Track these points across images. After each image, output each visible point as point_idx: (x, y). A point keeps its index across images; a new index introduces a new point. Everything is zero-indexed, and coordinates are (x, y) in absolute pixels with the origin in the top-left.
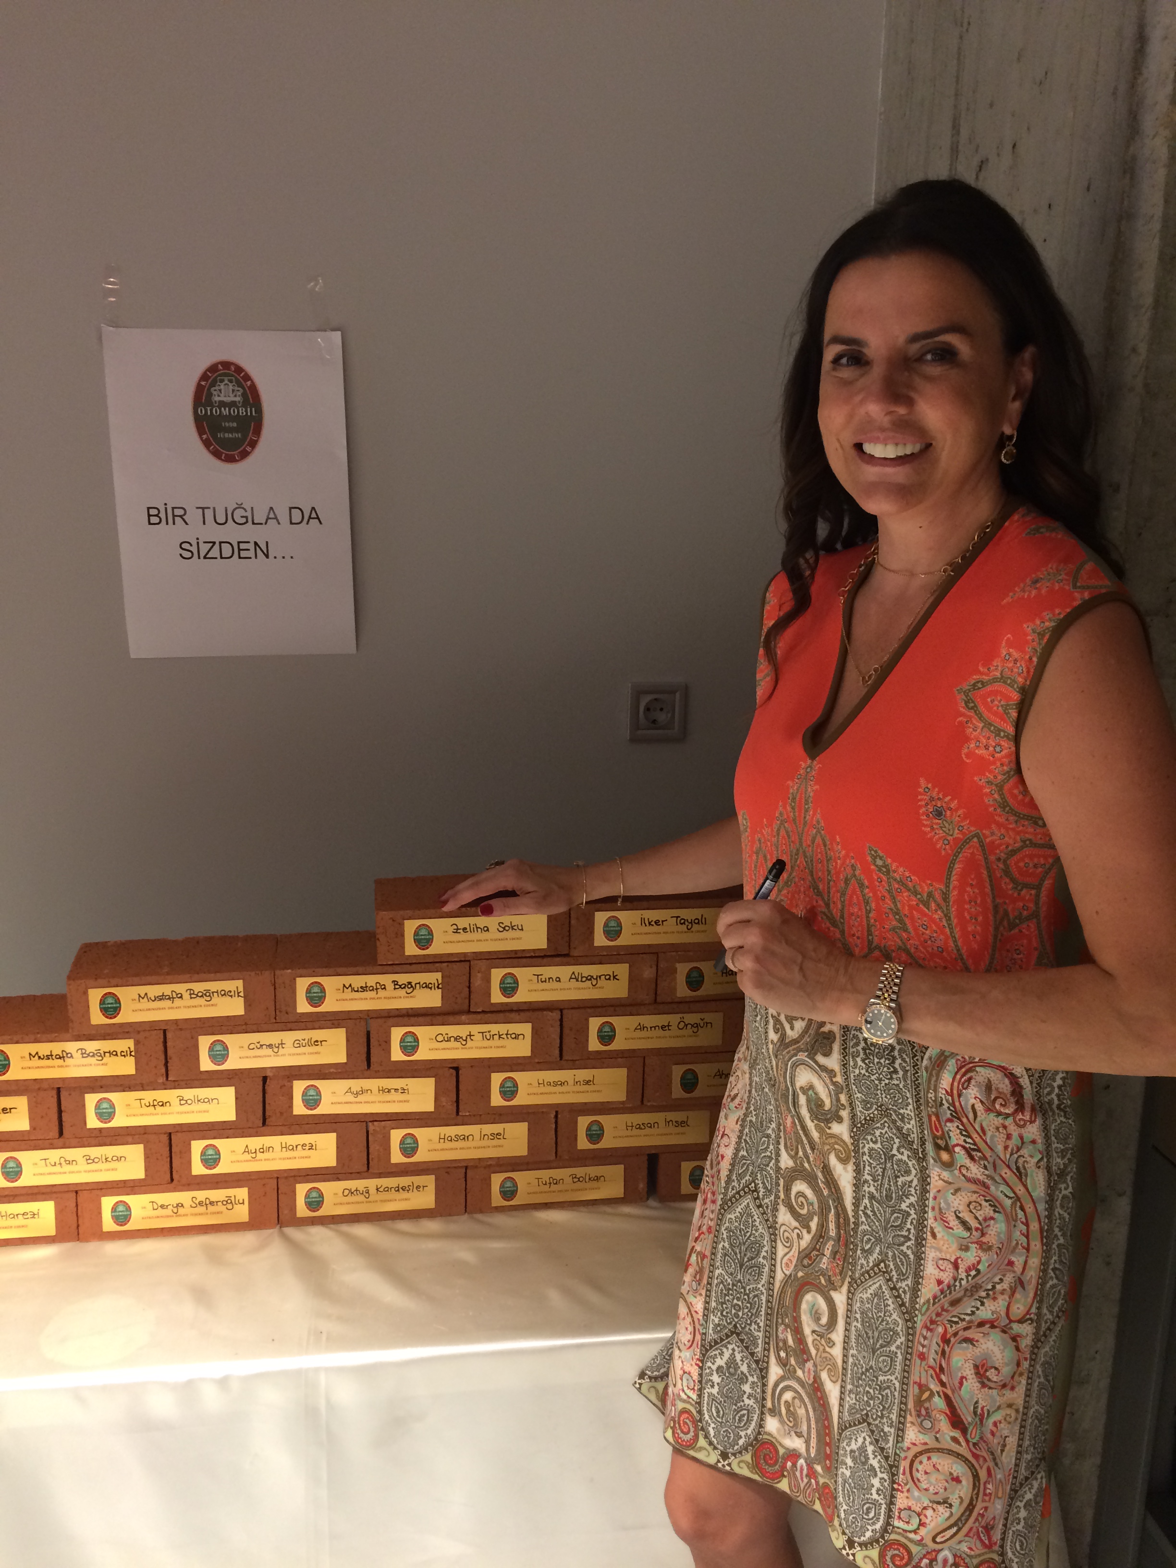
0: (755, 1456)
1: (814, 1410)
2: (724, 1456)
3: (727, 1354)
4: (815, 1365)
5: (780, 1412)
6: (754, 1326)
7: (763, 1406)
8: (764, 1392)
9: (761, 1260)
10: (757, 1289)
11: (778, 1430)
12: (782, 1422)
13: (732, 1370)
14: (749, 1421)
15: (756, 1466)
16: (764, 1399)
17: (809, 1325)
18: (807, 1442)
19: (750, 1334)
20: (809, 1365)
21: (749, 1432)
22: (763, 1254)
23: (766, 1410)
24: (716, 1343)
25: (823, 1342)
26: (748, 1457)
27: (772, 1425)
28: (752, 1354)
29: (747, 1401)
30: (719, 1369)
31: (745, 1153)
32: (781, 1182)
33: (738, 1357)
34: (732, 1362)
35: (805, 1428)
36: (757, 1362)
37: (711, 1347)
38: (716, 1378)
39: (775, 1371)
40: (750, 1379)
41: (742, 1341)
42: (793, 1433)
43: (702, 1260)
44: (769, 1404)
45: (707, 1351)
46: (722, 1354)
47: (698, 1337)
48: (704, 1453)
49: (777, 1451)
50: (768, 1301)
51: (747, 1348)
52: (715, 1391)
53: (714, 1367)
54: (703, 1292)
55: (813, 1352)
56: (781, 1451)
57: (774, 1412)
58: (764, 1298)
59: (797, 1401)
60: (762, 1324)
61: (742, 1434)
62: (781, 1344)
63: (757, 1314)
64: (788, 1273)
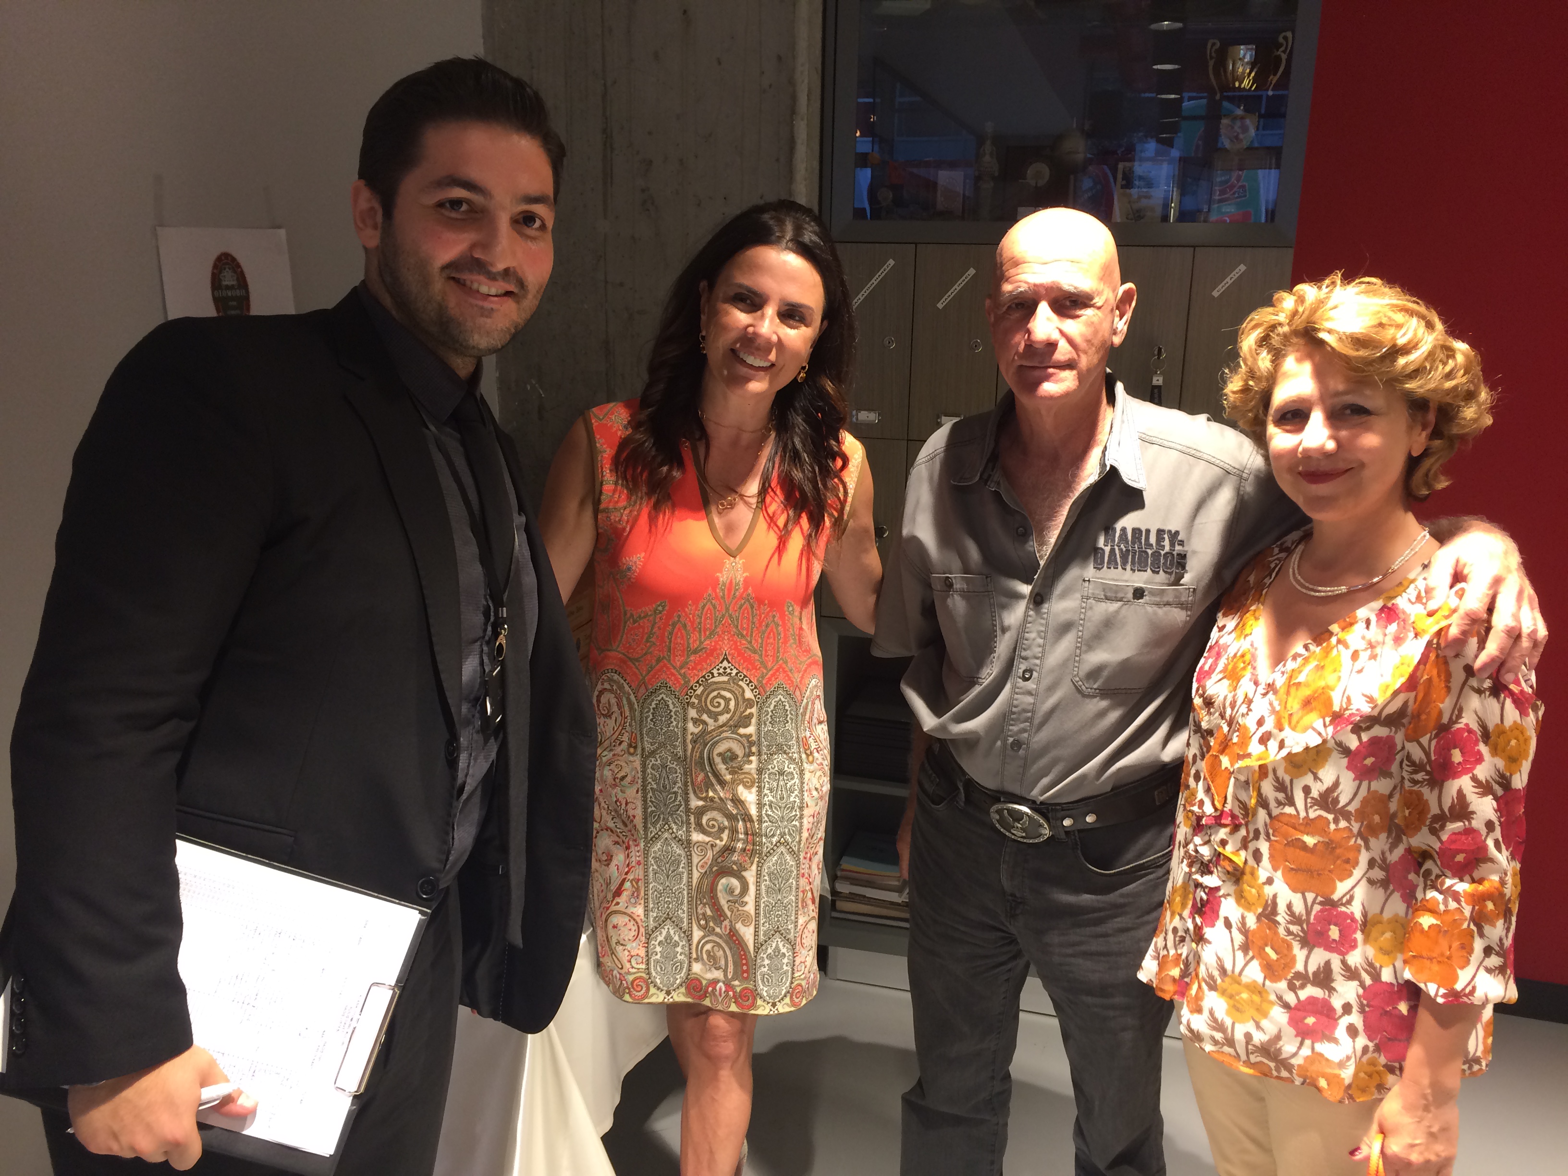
0: (687, 988)
1: (731, 949)
2: (668, 993)
3: (664, 932)
4: (731, 921)
5: (703, 959)
6: (680, 911)
7: (690, 958)
8: (690, 949)
9: (681, 869)
10: (680, 888)
11: (701, 970)
12: (704, 964)
13: (669, 941)
14: (681, 969)
15: (689, 993)
16: (691, 953)
17: (724, 898)
18: (725, 972)
19: (678, 916)
20: (726, 922)
21: (682, 975)
22: (682, 865)
23: (692, 960)
24: (656, 928)
25: (737, 905)
26: (683, 990)
27: (697, 968)
28: (681, 929)
29: (679, 957)
30: (660, 943)
31: (653, 809)
32: (692, 818)
33: (672, 932)
34: (668, 937)
35: (723, 962)
36: (684, 932)
37: (653, 932)
38: (658, 949)
39: (697, 934)
40: (681, 944)
41: (673, 922)
42: (713, 969)
43: (637, 883)
44: (694, 956)
45: (650, 935)
46: (661, 934)
47: (642, 930)
48: (655, 996)
49: (701, 983)
50: (688, 894)
51: (677, 925)
52: (658, 957)
53: (657, 943)
54: (642, 902)
55: (729, 914)
56: (704, 982)
57: (697, 960)
58: (685, 893)
59: (716, 948)
60: (685, 909)
61: (678, 977)
62: (701, 917)
63: (682, 904)
64: (703, 871)
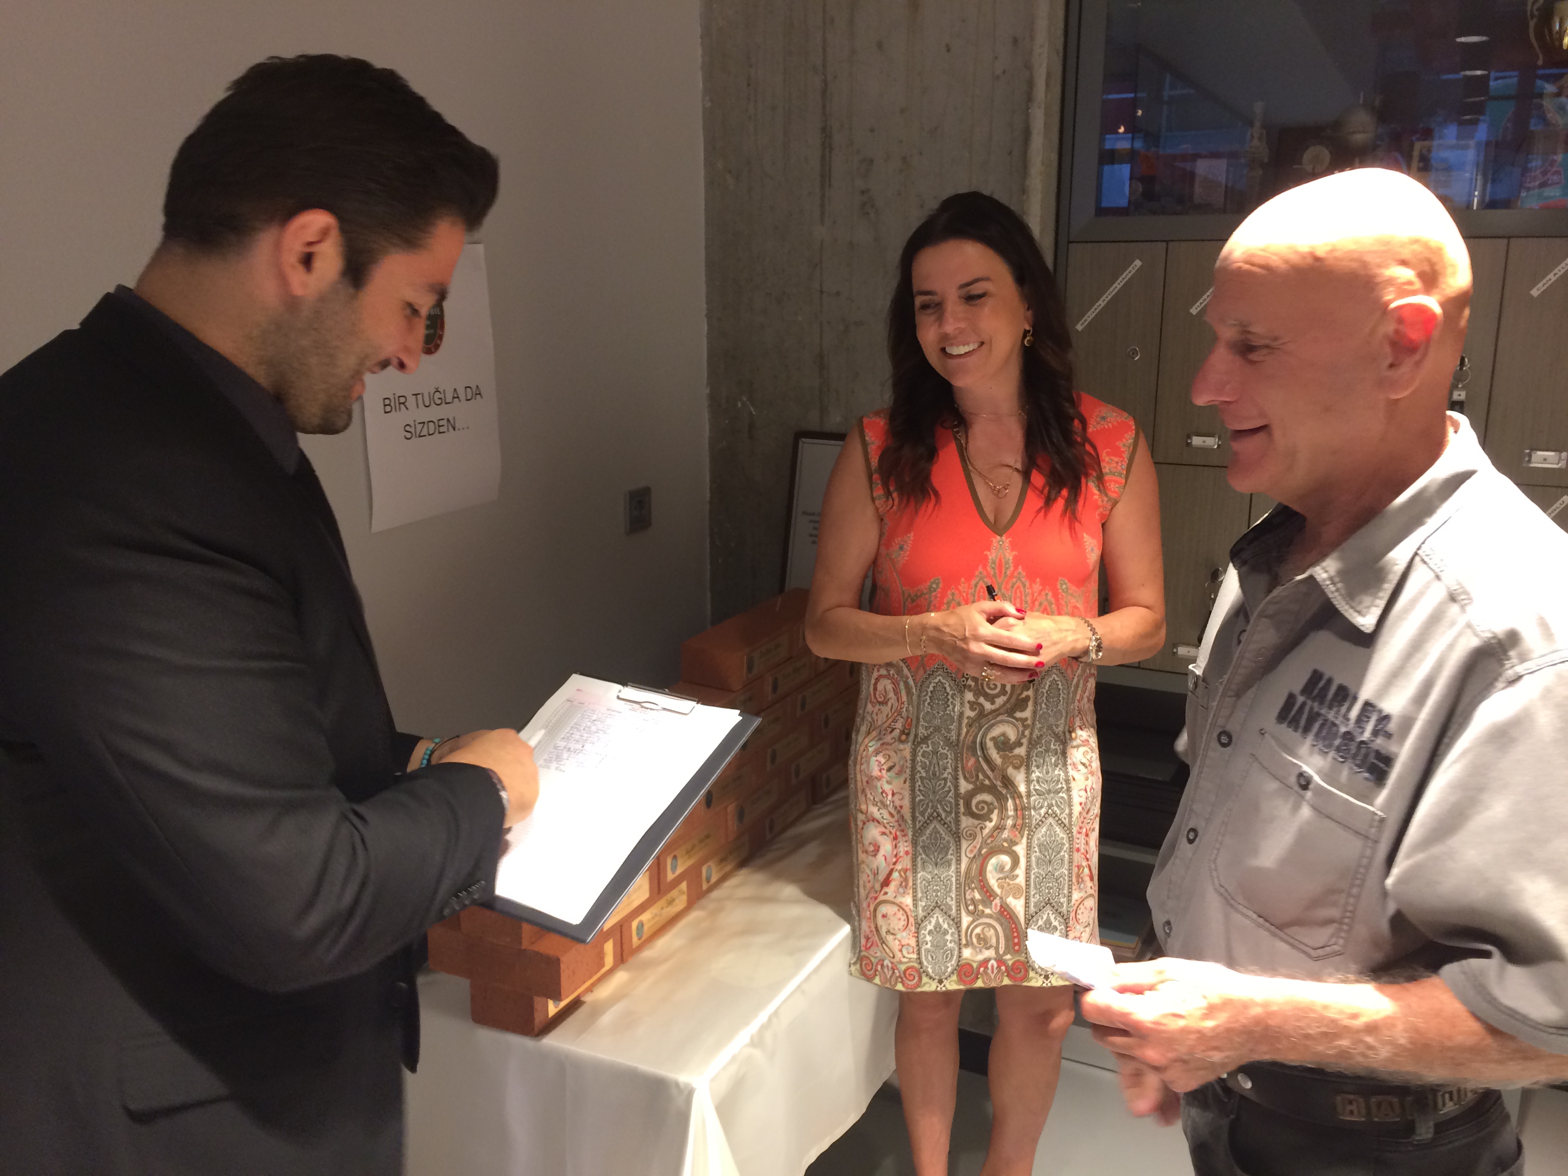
0: (959, 975)
1: (1002, 927)
2: (941, 982)
3: (933, 921)
4: (1001, 898)
5: (972, 944)
6: (949, 899)
7: (960, 944)
8: (959, 936)
9: (949, 857)
10: (948, 875)
11: (971, 954)
12: (974, 947)
13: (938, 930)
14: (952, 956)
15: (961, 980)
16: (960, 940)
17: (994, 877)
18: (997, 949)
19: (947, 904)
20: (997, 901)
21: (953, 962)
22: (951, 852)
23: (962, 946)
24: (925, 917)
25: (1007, 881)
26: (954, 977)
27: (967, 953)
28: (949, 916)
29: (949, 945)
30: (930, 932)
31: (922, 797)
32: (961, 802)
33: (941, 920)
34: (938, 926)
36: (953, 920)
37: (922, 921)
38: (928, 938)
39: (966, 920)
40: (950, 931)
41: (942, 910)
42: (984, 950)
43: (905, 873)
44: (964, 942)
45: (920, 925)
46: (930, 922)
47: (912, 920)
48: (927, 985)
49: (971, 966)
50: (957, 880)
51: (946, 913)
52: (929, 946)
53: (926, 932)
54: (911, 891)
55: (999, 892)
56: (975, 965)
57: (967, 945)
58: (954, 880)
59: (987, 929)
60: (953, 896)
61: (949, 965)
62: (969, 902)
63: (950, 891)
64: (972, 856)
